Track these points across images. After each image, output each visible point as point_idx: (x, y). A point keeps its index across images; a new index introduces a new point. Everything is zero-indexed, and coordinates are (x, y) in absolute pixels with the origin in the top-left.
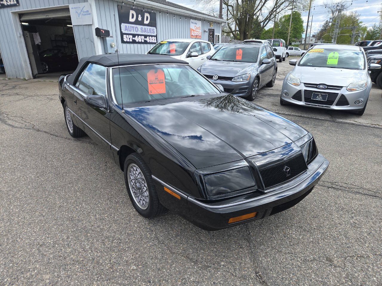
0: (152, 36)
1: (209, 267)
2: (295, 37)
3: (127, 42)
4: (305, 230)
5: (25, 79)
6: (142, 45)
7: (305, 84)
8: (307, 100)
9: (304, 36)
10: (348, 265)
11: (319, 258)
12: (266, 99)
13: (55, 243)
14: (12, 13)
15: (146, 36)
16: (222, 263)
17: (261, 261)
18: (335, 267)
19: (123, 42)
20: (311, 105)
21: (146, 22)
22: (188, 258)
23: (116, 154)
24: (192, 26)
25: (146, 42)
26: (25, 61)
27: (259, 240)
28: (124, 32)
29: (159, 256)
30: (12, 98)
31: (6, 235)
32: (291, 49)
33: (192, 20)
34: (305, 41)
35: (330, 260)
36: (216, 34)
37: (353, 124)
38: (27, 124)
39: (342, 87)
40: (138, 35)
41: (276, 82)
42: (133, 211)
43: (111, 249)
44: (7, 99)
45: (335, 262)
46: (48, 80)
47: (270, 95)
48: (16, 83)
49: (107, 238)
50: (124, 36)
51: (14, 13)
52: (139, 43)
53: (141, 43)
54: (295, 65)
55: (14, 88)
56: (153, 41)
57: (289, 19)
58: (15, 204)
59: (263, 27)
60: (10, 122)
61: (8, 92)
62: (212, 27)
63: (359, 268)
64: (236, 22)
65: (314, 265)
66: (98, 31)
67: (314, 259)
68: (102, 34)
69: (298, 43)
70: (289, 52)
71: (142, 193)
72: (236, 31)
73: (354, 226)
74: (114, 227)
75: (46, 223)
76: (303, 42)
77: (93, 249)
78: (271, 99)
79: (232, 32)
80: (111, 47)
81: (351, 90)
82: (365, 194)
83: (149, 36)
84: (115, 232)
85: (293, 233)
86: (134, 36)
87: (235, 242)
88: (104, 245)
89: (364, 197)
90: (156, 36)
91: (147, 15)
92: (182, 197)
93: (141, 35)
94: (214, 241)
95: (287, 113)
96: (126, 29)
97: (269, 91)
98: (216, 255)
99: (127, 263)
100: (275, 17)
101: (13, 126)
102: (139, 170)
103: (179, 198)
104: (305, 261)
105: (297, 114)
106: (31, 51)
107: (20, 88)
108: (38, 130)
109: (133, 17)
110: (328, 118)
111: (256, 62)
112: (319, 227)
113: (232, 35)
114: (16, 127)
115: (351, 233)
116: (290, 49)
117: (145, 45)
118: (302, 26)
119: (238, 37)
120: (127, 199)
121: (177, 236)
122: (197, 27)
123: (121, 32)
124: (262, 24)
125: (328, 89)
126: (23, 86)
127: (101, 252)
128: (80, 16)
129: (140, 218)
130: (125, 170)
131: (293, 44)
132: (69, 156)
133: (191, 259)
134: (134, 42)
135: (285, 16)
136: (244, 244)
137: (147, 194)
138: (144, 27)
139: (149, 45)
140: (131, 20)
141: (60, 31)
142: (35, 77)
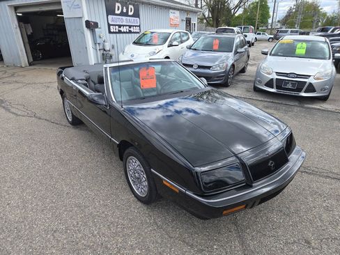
0: (136, 26)
1: (203, 250)
2: (262, 23)
3: (114, 33)
4: (284, 214)
5: (21, 67)
6: (127, 35)
7: (277, 73)
8: (278, 87)
9: (270, 21)
10: (324, 246)
11: (298, 240)
12: (240, 85)
13: (67, 229)
14: (9, 6)
15: (130, 27)
16: (215, 247)
17: (249, 245)
18: (313, 249)
19: (110, 32)
20: (282, 92)
21: (130, 13)
22: (185, 242)
23: (116, 147)
24: (171, 16)
25: (130, 32)
26: (21, 50)
27: (245, 224)
28: (110, 23)
29: (159, 241)
30: (12, 86)
31: (23, 222)
32: (260, 34)
33: (171, 11)
34: (272, 25)
35: (308, 242)
36: (192, 22)
37: (319, 109)
38: (29, 112)
39: (310, 76)
40: (123, 26)
41: (249, 68)
42: (132, 198)
43: (116, 234)
44: (7, 87)
45: (313, 244)
46: (43, 68)
47: (244, 81)
48: (14, 71)
49: (112, 223)
50: (111, 27)
51: (10, 6)
52: (124, 33)
53: (126, 33)
54: (267, 54)
55: (13, 75)
56: (137, 31)
57: (257, 6)
58: (28, 191)
59: (234, 14)
60: (13, 110)
61: (7, 79)
62: (189, 16)
63: (334, 250)
64: (209, 10)
65: (295, 247)
66: (88, 23)
67: (295, 242)
68: (91, 26)
69: (264, 28)
70: (258, 37)
71: (141, 183)
72: (209, 17)
73: (327, 209)
74: (118, 213)
75: (57, 209)
76: (270, 27)
77: (101, 234)
78: (245, 85)
79: (205, 19)
80: (100, 37)
81: (318, 79)
82: (334, 178)
83: (133, 26)
84: (118, 218)
85: (275, 217)
86: (120, 26)
87: (225, 226)
88: (110, 230)
89: (333, 181)
90: (139, 26)
91: (131, 7)
92: (180, 191)
93: (126, 26)
94: (206, 225)
95: (260, 99)
96: (112, 21)
97: (242, 77)
98: (209, 239)
99: (132, 248)
100: (244, 4)
101: (17, 115)
102: (138, 163)
103: (178, 191)
104: (286, 243)
105: (269, 100)
106: (27, 40)
107: (19, 76)
108: (40, 118)
109: (118, 10)
110: (297, 104)
111: (231, 52)
112: (297, 211)
113: (205, 21)
114: (20, 115)
115: (324, 216)
116: (258, 34)
117: (130, 35)
118: (268, 12)
119: (211, 22)
120: (126, 186)
121: (173, 221)
122: (175, 16)
123: (108, 23)
124: (233, 11)
125: (297, 77)
126: (20, 74)
127: (108, 237)
128: (72, 9)
129: (139, 204)
130: (124, 160)
131: (260, 28)
132: (70, 144)
133: (187, 244)
134: (120, 32)
135: (253, 4)
136: (233, 228)
137: (146, 183)
138: (128, 18)
139: (133, 34)
140: (117, 12)
141: (51, 20)
142: (30, 64)
